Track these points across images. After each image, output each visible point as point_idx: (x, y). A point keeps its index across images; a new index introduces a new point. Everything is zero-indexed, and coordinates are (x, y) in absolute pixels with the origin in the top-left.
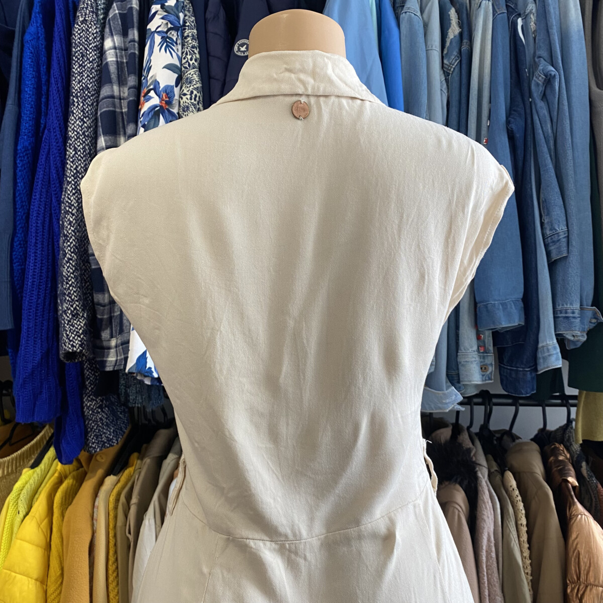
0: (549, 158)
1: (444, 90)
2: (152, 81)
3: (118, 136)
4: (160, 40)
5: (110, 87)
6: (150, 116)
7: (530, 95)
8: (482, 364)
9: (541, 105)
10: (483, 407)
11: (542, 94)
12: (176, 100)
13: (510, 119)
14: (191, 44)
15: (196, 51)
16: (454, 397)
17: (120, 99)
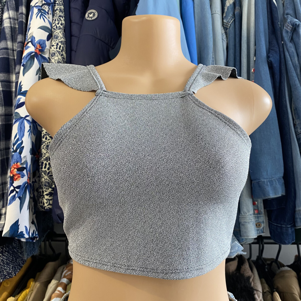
0: (297, 80)
1: (224, 39)
2: (30, 37)
3: (11, 74)
4: (37, 11)
5: (5, 42)
6: (28, 59)
7: (282, 39)
8: (257, 222)
9: (290, 46)
10: (258, 245)
11: (290, 39)
12: (48, 49)
13: (269, 55)
14: (59, 15)
15: (62, 19)
16: (237, 248)
17: (13, 50)
